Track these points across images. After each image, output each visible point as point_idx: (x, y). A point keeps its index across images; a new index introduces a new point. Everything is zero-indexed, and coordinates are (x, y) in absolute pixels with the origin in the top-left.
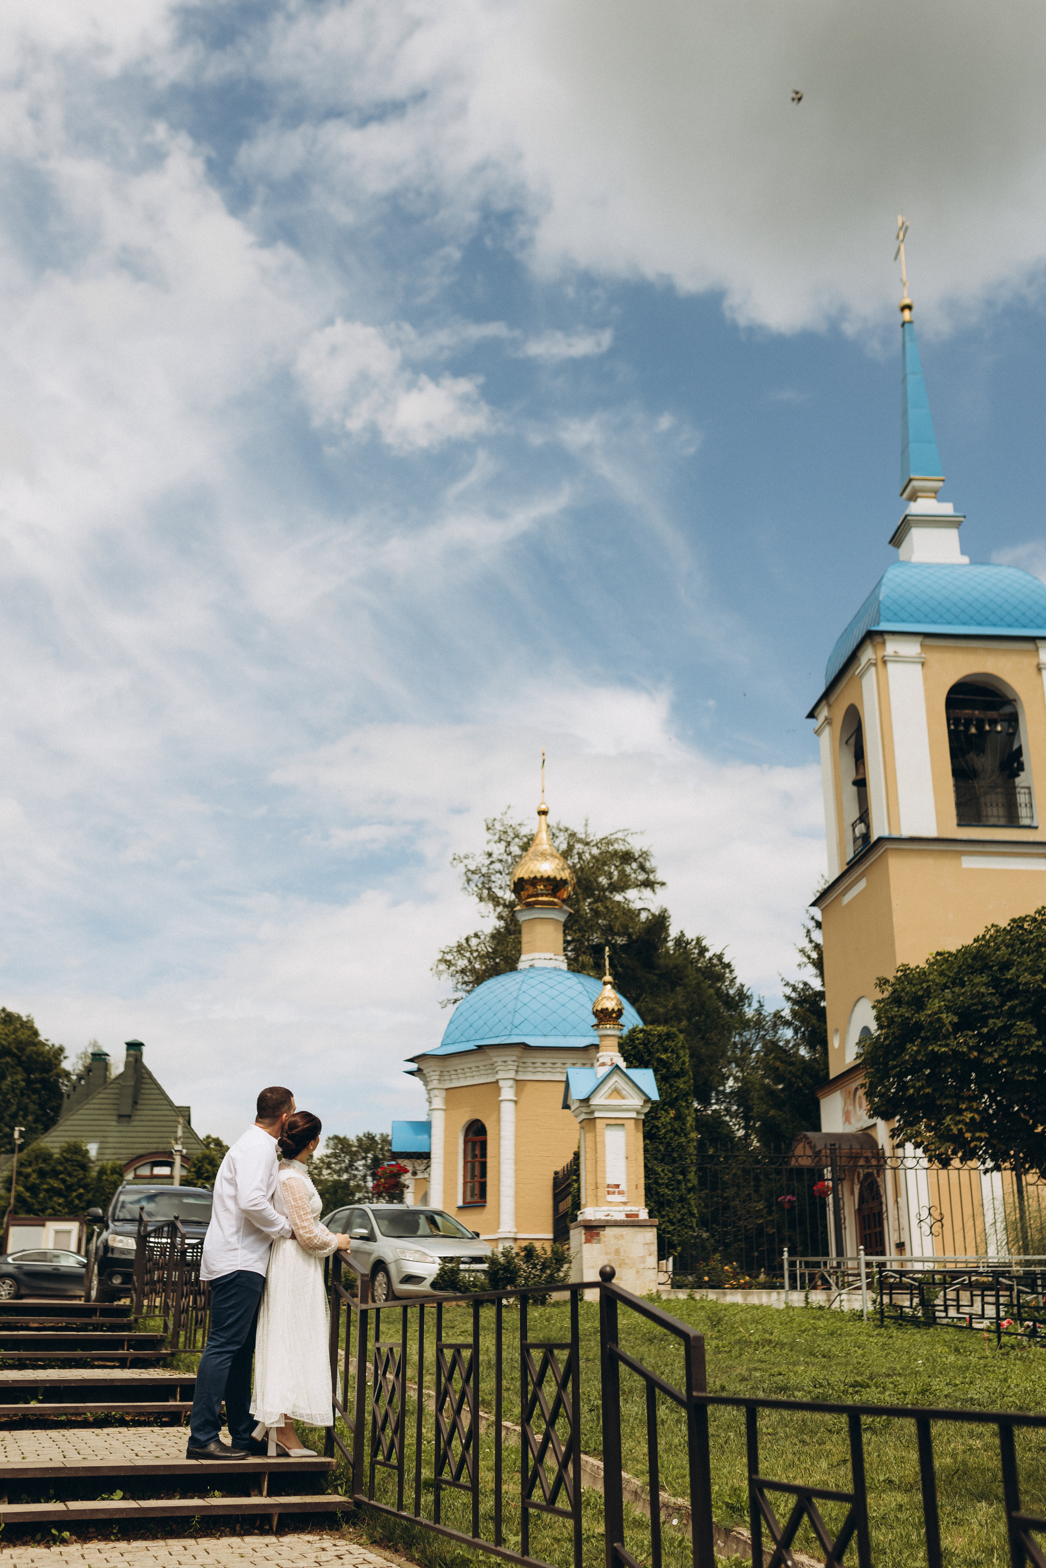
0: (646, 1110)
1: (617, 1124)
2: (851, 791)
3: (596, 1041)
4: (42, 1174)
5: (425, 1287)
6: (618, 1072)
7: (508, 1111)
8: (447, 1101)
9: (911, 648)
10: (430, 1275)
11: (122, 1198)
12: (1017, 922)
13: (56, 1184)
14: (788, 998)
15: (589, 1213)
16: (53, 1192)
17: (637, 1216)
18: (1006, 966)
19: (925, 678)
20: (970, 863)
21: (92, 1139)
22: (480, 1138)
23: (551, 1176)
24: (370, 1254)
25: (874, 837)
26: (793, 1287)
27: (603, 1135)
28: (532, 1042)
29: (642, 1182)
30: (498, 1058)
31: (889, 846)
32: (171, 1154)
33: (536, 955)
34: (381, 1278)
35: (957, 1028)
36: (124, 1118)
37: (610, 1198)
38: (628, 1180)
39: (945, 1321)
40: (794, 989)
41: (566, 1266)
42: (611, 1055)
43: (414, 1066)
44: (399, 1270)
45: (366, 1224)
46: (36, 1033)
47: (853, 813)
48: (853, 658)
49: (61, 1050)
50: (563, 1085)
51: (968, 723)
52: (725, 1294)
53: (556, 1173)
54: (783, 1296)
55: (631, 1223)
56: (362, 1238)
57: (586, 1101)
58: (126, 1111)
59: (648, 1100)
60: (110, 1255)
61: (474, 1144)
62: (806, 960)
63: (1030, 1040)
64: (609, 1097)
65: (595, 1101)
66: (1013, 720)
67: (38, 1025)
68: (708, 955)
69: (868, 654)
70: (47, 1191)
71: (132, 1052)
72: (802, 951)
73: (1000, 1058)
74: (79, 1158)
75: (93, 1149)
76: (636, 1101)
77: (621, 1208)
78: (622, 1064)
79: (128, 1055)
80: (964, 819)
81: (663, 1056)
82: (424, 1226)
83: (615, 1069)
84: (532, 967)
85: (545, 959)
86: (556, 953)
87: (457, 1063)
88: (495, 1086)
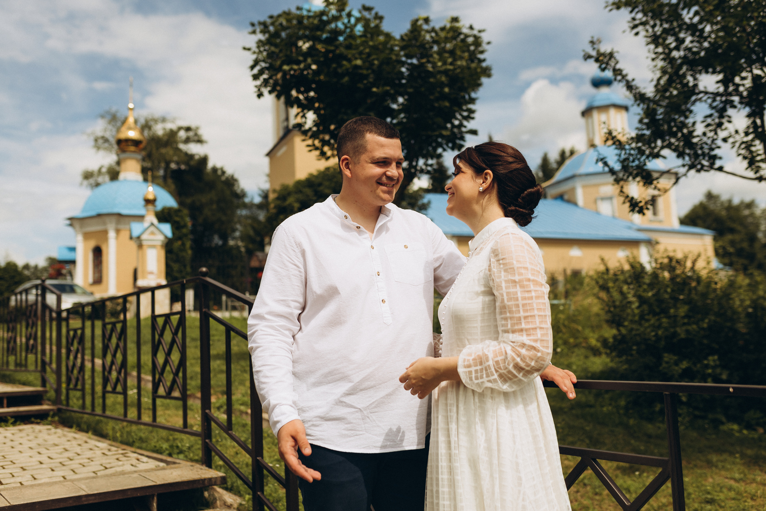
0: (166, 241)
1: (153, 247)
2: (282, 107)
7: (112, 243)
8: (84, 238)
15: (140, 283)
23: (133, 270)
25: (290, 128)
26: (227, 309)
27: (146, 252)
28: (124, 212)
29: (164, 270)
30: (107, 219)
31: (295, 132)
33: (128, 174)
37: (149, 277)
38: (157, 269)
42: (151, 218)
43: (68, 222)
53: (136, 269)
55: (161, 286)
57: (139, 238)
59: (166, 238)
61: (97, 256)
65: (143, 237)
76: (161, 238)
78: (156, 222)
81: (176, 218)
83: (152, 224)
84: (125, 179)
85: (132, 176)
86: (137, 173)
87: (88, 222)
88: (106, 232)
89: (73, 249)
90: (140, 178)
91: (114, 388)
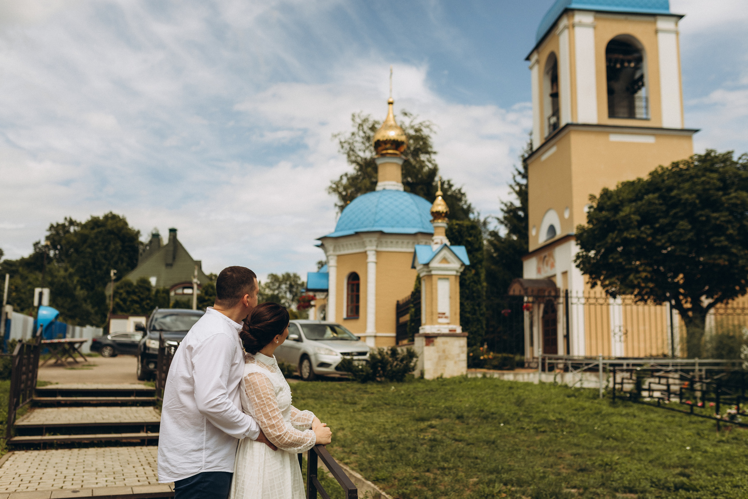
0: (462, 270)
1: (445, 278)
2: (548, 100)
3: (431, 231)
4: (128, 293)
5: (331, 369)
6: (447, 248)
7: (372, 269)
8: (338, 261)
9: (588, 19)
10: (335, 363)
11: (156, 316)
12: (675, 164)
13: (135, 298)
14: (502, 210)
15: (427, 328)
16: (134, 302)
17: (455, 331)
18: (670, 189)
19: (596, 36)
20: (614, 138)
21: (153, 275)
22: (355, 282)
23: (395, 303)
24: (299, 349)
25: (563, 123)
27: (436, 284)
28: (386, 230)
29: (458, 311)
31: (571, 128)
32: (192, 283)
33: (387, 183)
34: (306, 363)
35: (640, 224)
36: (169, 265)
37: (440, 320)
38: (451, 310)
39: (648, 400)
40: (506, 205)
41: (415, 359)
42: (441, 238)
44: (317, 360)
45: (297, 331)
46: (126, 224)
47: (549, 111)
48: (555, 24)
49: (138, 232)
50: (412, 255)
51: (616, 62)
52: (503, 374)
53: (398, 302)
54: (537, 376)
55: (452, 335)
56: (295, 340)
57: (427, 265)
58: (170, 261)
59: (463, 264)
60: (147, 351)
61: (353, 285)
62: (512, 190)
63: (687, 231)
64: (441, 262)
65: (433, 265)
66: (639, 60)
68: (453, 188)
69: (564, 22)
70: (131, 301)
71: (172, 233)
72: (511, 186)
73: (666, 242)
74: (145, 284)
75: (153, 281)
76: (456, 265)
77: (446, 326)
78: (448, 243)
79: (170, 235)
80: (612, 114)
81: (469, 239)
82: (329, 333)
83: (444, 247)
84: (384, 189)
85: (391, 185)
86: (398, 182)
87: (344, 241)
88: (365, 254)
89: (325, 276)
90: (401, 188)
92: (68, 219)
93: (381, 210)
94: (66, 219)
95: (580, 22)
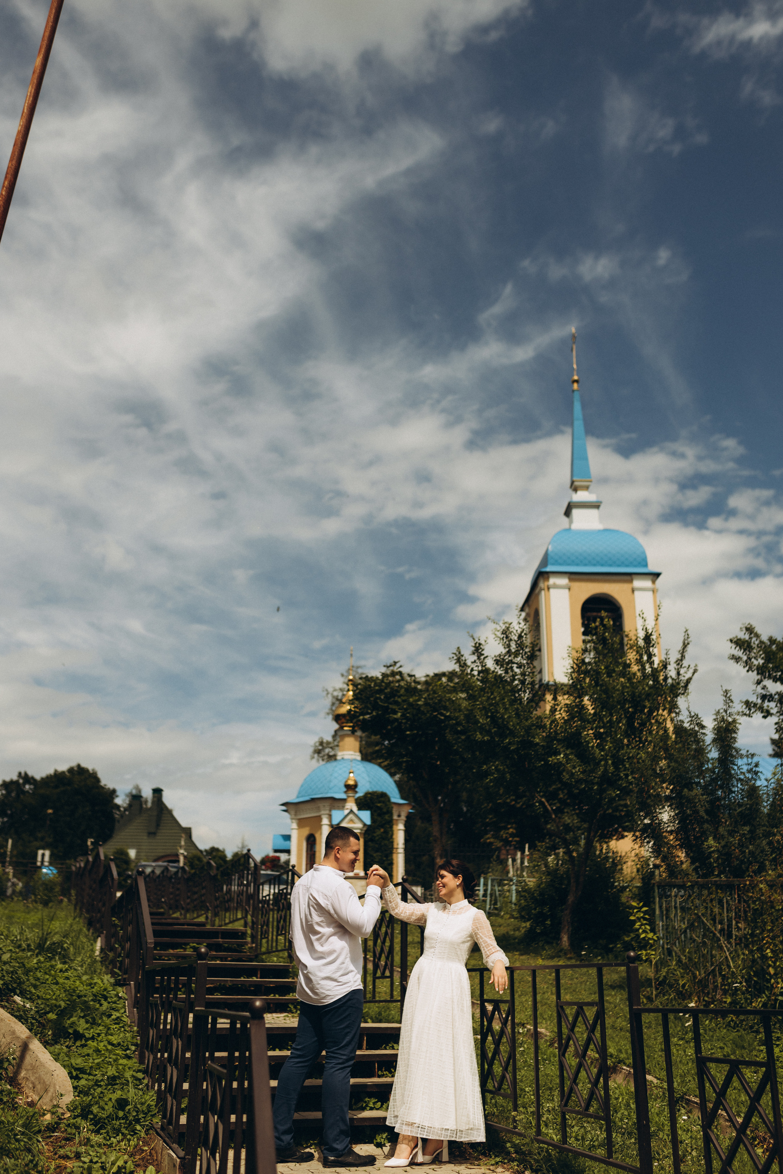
0: (365, 830)
8: (299, 825)
9: (564, 581)
19: (571, 597)
21: (132, 847)
22: (313, 843)
28: (336, 796)
30: (321, 804)
32: (177, 855)
33: (345, 753)
36: (152, 834)
42: (351, 805)
43: (284, 808)
46: (98, 780)
48: (536, 584)
58: (153, 829)
59: (365, 825)
61: (311, 845)
64: (348, 823)
67: (100, 775)
69: (542, 584)
71: (156, 795)
74: (124, 857)
75: (132, 853)
76: (361, 826)
78: (356, 809)
79: (154, 797)
81: (379, 805)
83: (352, 811)
84: (343, 758)
85: (349, 755)
86: (355, 752)
87: (302, 806)
88: (319, 818)
89: (287, 838)
90: (358, 757)
91: (383, 973)
92: (23, 774)
93: (336, 778)
94: (20, 774)
95: (554, 584)
